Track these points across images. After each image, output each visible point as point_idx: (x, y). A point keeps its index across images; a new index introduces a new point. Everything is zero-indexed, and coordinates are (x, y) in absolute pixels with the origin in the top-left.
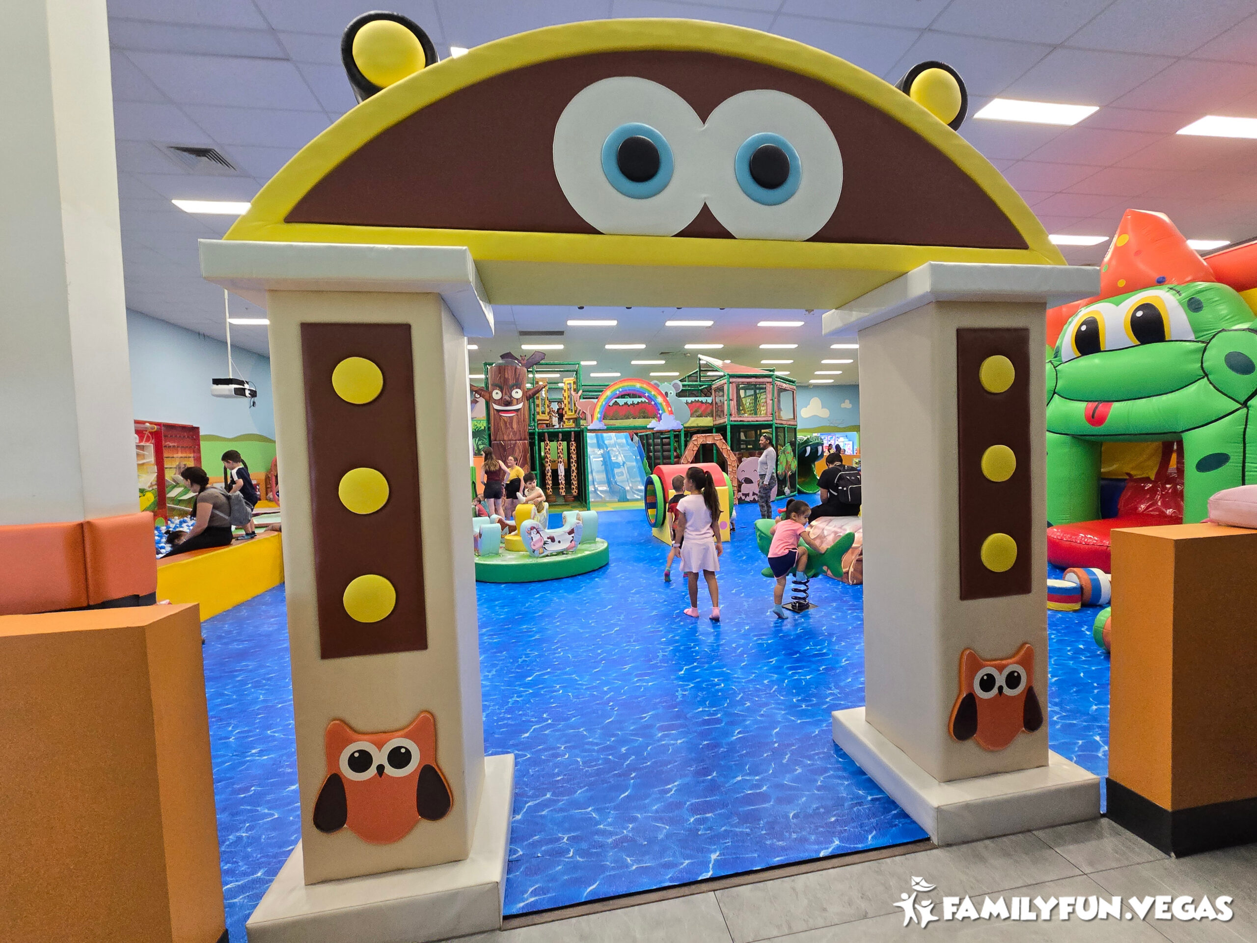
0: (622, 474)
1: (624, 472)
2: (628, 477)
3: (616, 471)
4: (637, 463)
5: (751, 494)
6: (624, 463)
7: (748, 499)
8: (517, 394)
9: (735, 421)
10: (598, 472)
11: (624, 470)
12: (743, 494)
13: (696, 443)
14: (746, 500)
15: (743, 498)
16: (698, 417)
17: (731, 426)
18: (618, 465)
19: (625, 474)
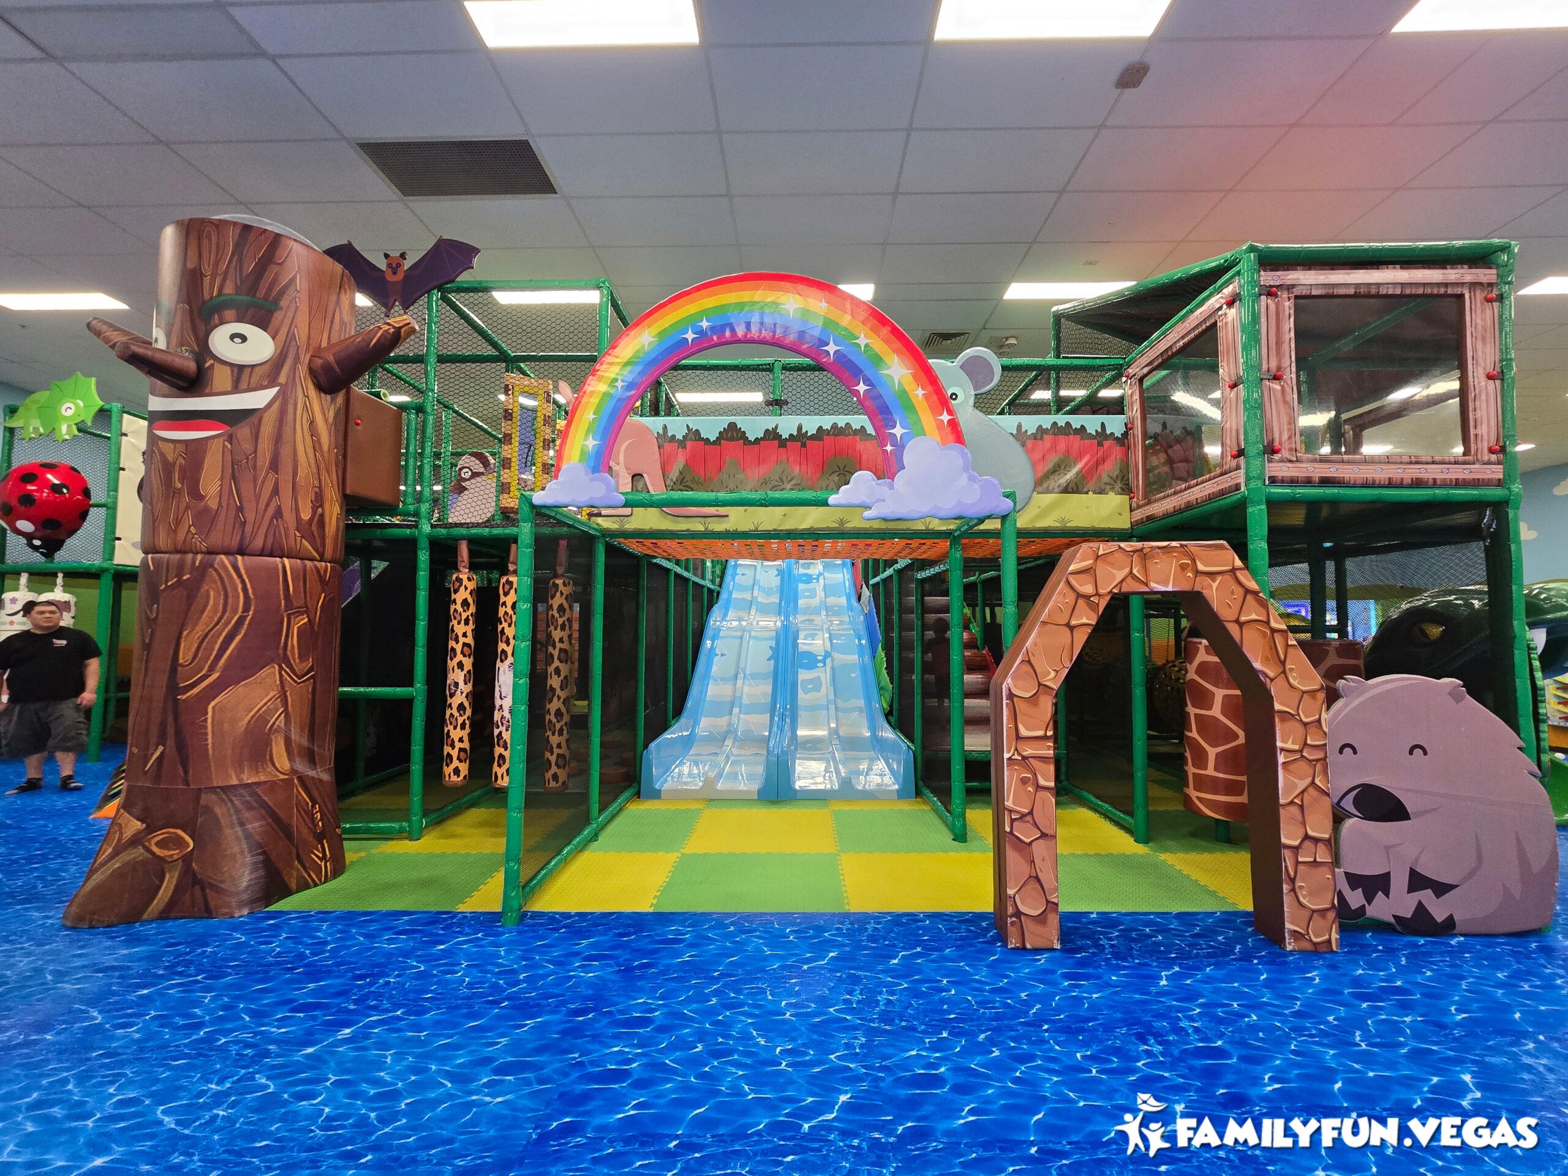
0: (816, 684)
1: (822, 676)
2: (831, 697)
3: (803, 675)
4: (861, 655)
5: (1399, 882)
6: (827, 655)
7: (1381, 908)
8: (237, 345)
9: (1293, 482)
10: (755, 676)
11: (823, 674)
12: (1354, 880)
13: (1088, 589)
14: (1372, 911)
15: (1355, 898)
16: (1066, 490)
17: (1274, 505)
18: (811, 661)
19: (824, 689)
